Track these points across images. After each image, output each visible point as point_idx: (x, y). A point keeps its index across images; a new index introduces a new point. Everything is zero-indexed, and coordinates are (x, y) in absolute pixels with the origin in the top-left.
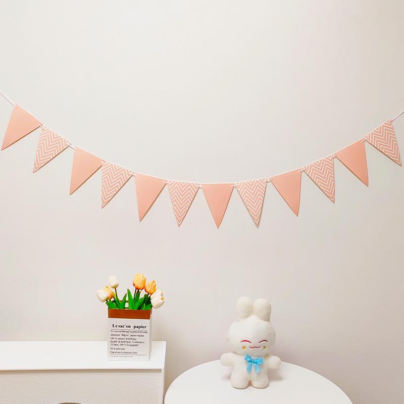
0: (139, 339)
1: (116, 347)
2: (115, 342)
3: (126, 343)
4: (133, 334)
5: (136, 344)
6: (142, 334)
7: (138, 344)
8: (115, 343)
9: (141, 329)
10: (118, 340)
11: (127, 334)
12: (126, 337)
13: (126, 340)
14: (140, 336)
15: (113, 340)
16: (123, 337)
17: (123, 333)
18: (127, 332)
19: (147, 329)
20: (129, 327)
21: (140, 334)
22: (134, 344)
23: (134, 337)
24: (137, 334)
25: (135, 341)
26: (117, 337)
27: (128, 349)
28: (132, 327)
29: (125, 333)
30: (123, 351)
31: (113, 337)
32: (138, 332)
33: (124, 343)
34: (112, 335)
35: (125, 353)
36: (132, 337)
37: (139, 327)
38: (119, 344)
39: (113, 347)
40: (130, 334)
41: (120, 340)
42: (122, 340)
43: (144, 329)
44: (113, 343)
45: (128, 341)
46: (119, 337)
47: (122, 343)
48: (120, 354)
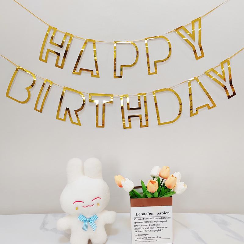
0: (162, 225)
1: (140, 233)
3: (149, 229)
4: (156, 220)
5: (159, 229)
6: (165, 220)
7: (161, 229)
10: (142, 227)
12: (150, 223)
13: (149, 227)
14: (163, 222)
15: (137, 228)
16: (147, 224)
18: (150, 219)
19: (170, 215)
21: (163, 220)
22: (158, 229)
23: (157, 223)
24: (160, 220)
25: (158, 226)
26: (141, 224)
27: (152, 234)
28: (155, 214)
29: (148, 220)
30: (147, 236)
31: (137, 224)
32: (162, 218)
34: (135, 223)
35: (149, 238)
36: (155, 224)
37: (162, 214)
38: (143, 230)
39: (137, 233)
40: (153, 220)
41: (144, 227)
43: (167, 215)
44: (137, 230)
45: (151, 227)
46: (143, 224)
47: (146, 230)
48: (144, 239)
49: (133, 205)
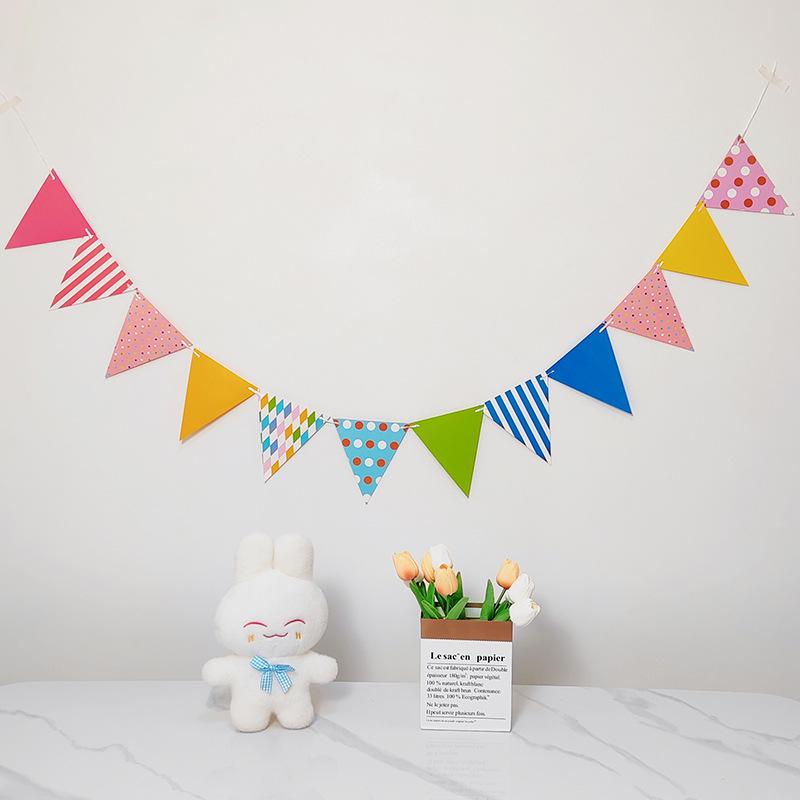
0: (488, 685)
1: (439, 701)
2: (436, 690)
3: (460, 694)
4: (476, 673)
5: (482, 694)
6: (496, 674)
7: (486, 694)
8: (437, 693)
9: (492, 662)
10: (443, 687)
11: (463, 673)
12: (461, 680)
13: (460, 687)
14: (490, 678)
15: (432, 687)
16: (454, 680)
17: (454, 672)
18: (462, 669)
19: (507, 663)
20: (468, 658)
21: (491, 674)
22: (478, 695)
23: (478, 681)
24: (485, 673)
25: (480, 688)
26: (441, 680)
27: (465, 705)
28: (474, 659)
29: (458, 672)
30: (455, 710)
31: (432, 679)
32: (488, 669)
33: (455, 693)
34: (430, 676)
35: (459, 713)
36: (473, 681)
37: (489, 659)
38: (445, 694)
39: (433, 700)
40: (470, 673)
41: (448, 687)
42: (453, 687)
43: (499, 663)
44: (433, 693)
45: (464, 688)
46: (445, 680)
47: (452, 693)
48: (448, 715)
49: (427, 634)
